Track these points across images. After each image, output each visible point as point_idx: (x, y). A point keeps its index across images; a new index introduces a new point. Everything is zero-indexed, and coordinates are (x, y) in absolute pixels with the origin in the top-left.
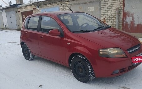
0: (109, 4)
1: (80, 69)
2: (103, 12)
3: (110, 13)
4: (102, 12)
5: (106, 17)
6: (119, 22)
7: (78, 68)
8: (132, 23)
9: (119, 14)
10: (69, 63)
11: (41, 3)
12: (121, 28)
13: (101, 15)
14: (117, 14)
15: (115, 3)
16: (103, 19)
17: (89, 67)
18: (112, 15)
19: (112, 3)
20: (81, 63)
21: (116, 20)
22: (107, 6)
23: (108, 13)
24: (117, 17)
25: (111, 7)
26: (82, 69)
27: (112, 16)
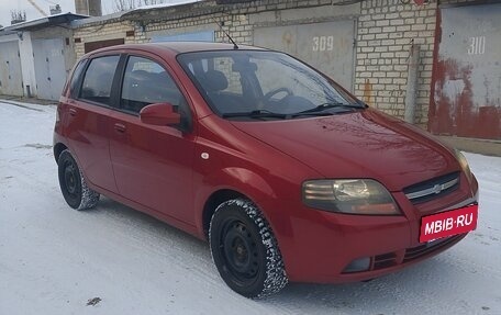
0: (385, 30)
1: (240, 250)
2: (364, 56)
3: (388, 62)
4: (360, 56)
5: (375, 75)
6: (417, 94)
7: (233, 246)
8: (465, 100)
9: (421, 68)
10: (206, 227)
11: (152, 13)
12: (425, 115)
13: (358, 69)
14: (413, 65)
15: (408, 28)
16: (363, 81)
17: (267, 242)
18: (396, 68)
19: (396, 26)
20: (244, 229)
21: (409, 88)
22: (378, 36)
23: (381, 62)
24: (411, 75)
25: (392, 42)
26: (244, 248)
27: (394, 71)
